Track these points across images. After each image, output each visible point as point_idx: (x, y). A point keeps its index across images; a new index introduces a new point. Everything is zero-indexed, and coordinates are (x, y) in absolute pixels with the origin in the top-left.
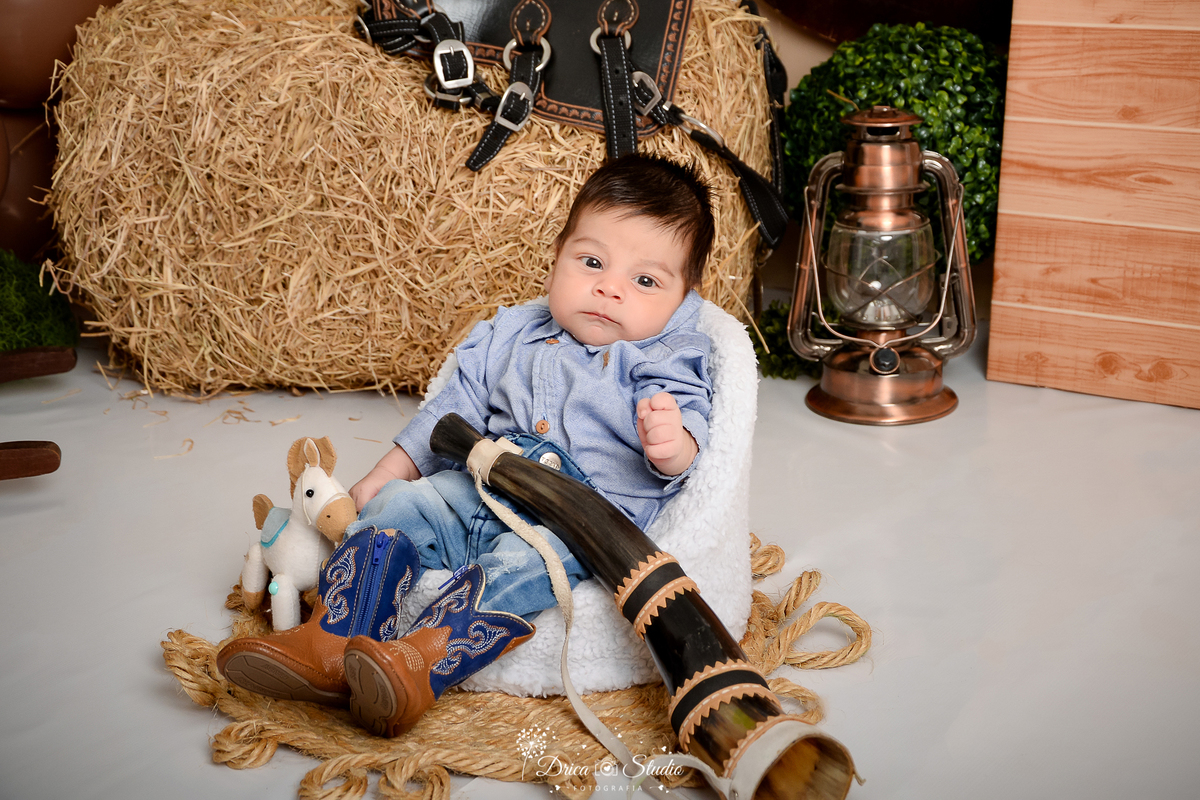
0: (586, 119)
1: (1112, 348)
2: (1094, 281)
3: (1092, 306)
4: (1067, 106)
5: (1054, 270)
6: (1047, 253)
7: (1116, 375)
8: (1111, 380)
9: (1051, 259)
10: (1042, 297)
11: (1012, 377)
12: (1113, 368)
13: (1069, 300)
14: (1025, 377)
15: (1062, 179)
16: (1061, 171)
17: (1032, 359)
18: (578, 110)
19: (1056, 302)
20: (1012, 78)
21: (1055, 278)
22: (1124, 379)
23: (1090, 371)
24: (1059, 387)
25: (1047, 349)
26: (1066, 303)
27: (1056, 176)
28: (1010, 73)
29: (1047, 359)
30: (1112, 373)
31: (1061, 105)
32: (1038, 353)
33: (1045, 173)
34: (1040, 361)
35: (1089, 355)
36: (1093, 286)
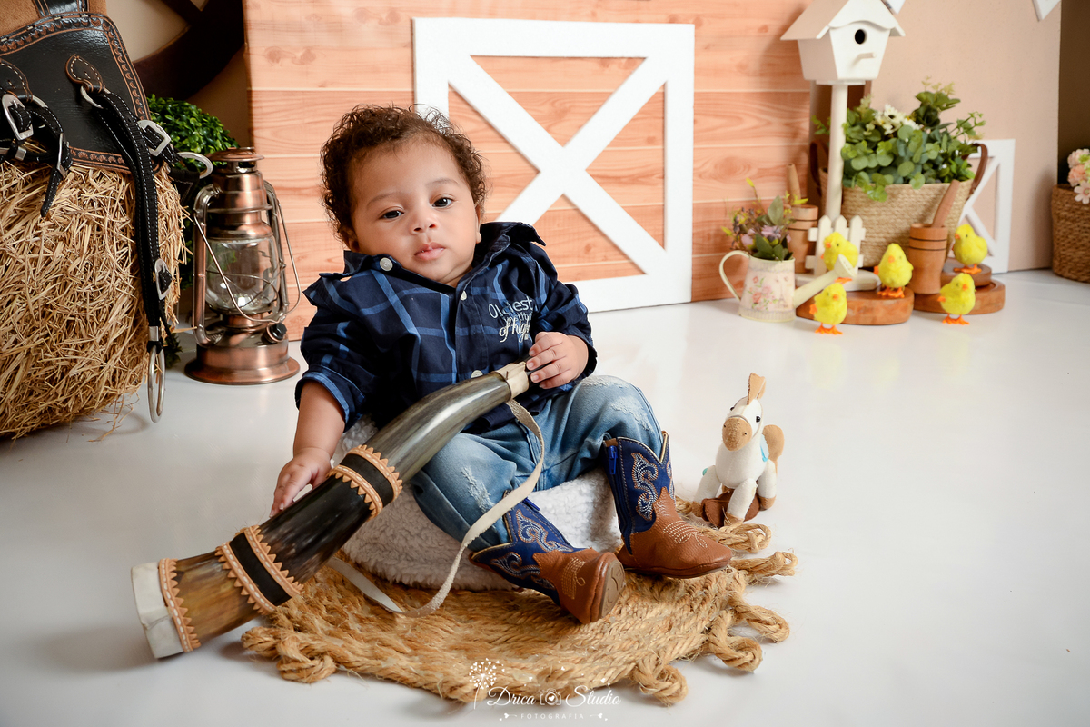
0: (113, 162)
2: (329, 260)
4: (298, 145)
5: (303, 257)
15: (300, 195)
16: (299, 189)
17: (295, 322)
18: (105, 155)
20: (258, 128)
21: (305, 263)
25: (304, 313)
27: (297, 193)
28: (256, 125)
31: (294, 144)
32: (299, 317)
33: (289, 192)
34: (300, 322)
36: (329, 264)
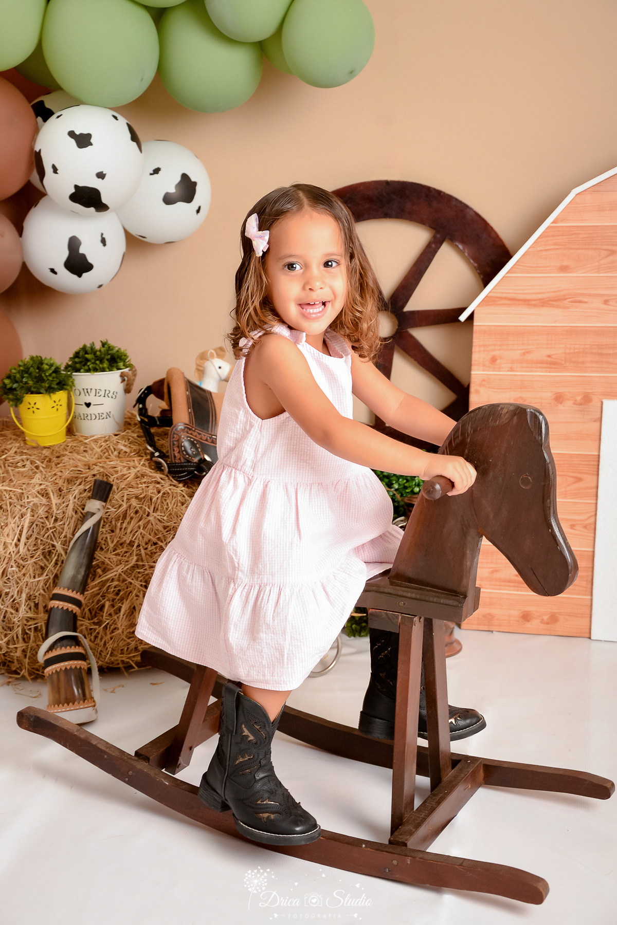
1: (528, 609)
3: (516, 588)
5: (496, 570)
6: (492, 562)
7: (530, 623)
8: (528, 625)
9: (494, 566)
10: (490, 585)
11: (475, 627)
12: (528, 619)
13: (505, 586)
14: (482, 626)
19: (497, 587)
21: (497, 575)
22: (535, 624)
23: (517, 621)
24: (501, 630)
25: (494, 611)
26: (503, 587)
29: (494, 617)
30: (528, 621)
32: (489, 614)
34: (490, 617)
35: (516, 613)
